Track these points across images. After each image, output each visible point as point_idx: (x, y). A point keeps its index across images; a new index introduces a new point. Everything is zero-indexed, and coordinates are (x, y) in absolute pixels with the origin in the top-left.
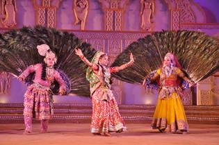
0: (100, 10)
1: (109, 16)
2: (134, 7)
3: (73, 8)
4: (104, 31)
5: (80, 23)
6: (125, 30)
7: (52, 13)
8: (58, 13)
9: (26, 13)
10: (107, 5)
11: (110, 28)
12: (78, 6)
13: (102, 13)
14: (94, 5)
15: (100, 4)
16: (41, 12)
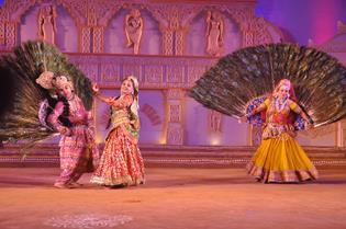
0: (158, 30)
1: (168, 38)
2: (198, 26)
3: (124, 28)
4: (161, 56)
5: (133, 45)
6: (188, 54)
7: (98, 33)
8: (106, 33)
9: (67, 34)
10: (166, 24)
11: (169, 52)
12: (131, 24)
13: (160, 34)
14: (150, 24)
15: (158, 22)
16: (86, 32)
